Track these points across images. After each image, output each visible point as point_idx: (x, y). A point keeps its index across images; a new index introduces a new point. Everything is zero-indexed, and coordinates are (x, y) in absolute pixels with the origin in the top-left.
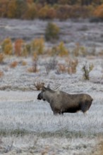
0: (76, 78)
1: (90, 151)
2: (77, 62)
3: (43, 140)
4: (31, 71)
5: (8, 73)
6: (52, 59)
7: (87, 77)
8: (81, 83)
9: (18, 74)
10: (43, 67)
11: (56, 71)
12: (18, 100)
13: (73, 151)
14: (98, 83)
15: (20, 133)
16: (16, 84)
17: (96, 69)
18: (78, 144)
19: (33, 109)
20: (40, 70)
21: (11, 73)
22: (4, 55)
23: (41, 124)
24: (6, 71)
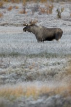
0: (52, 17)
1: (62, 67)
2: (53, 6)
3: (30, 59)
4: (21, 13)
5: (6, 14)
6: (36, 4)
7: (59, 16)
8: (56, 21)
9: (13, 15)
10: (30, 10)
11: (38, 12)
12: (13, 33)
13: (51, 67)
14: (67, 20)
15: (15, 55)
16: (12, 22)
17: (66, 11)
18: (54, 62)
19: (24, 38)
20: (28, 12)
21: (8, 14)
22: (3, 2)
23: (29, 49)
24: (5, 13)
